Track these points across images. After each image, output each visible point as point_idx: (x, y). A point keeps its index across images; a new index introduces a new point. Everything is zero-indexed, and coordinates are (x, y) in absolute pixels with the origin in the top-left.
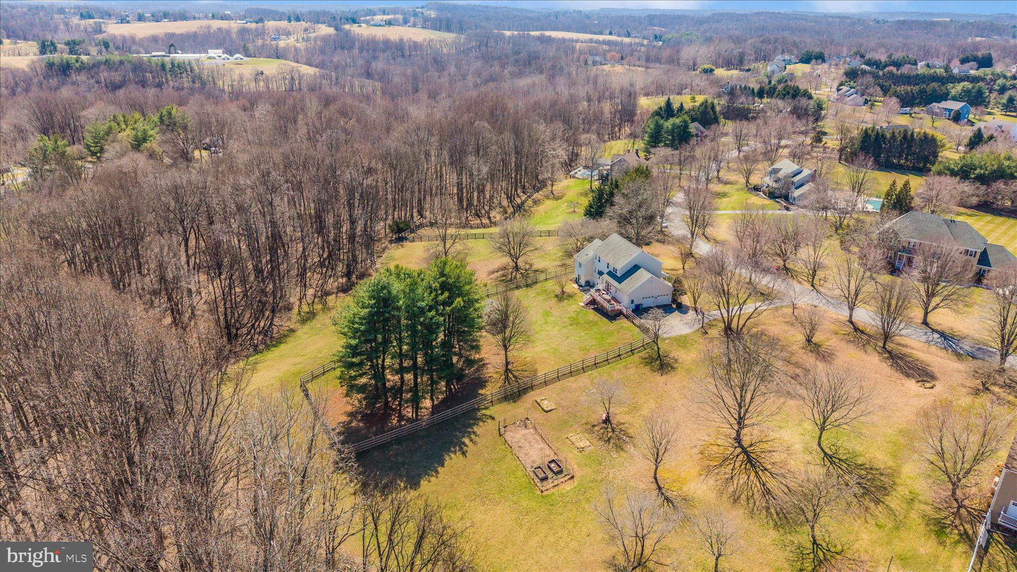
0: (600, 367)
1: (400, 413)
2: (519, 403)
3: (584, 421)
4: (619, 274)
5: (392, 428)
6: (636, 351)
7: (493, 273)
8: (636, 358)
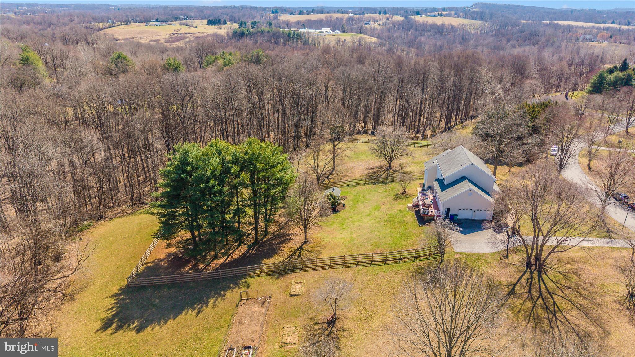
0: (375, 265)
1: (197, 263)
2: (279, 281)
3: (312, 315)
4: (446, 183)
5: (181, 273)
6: (419, 258)
7: (369, 169)
8: (413, 265)
